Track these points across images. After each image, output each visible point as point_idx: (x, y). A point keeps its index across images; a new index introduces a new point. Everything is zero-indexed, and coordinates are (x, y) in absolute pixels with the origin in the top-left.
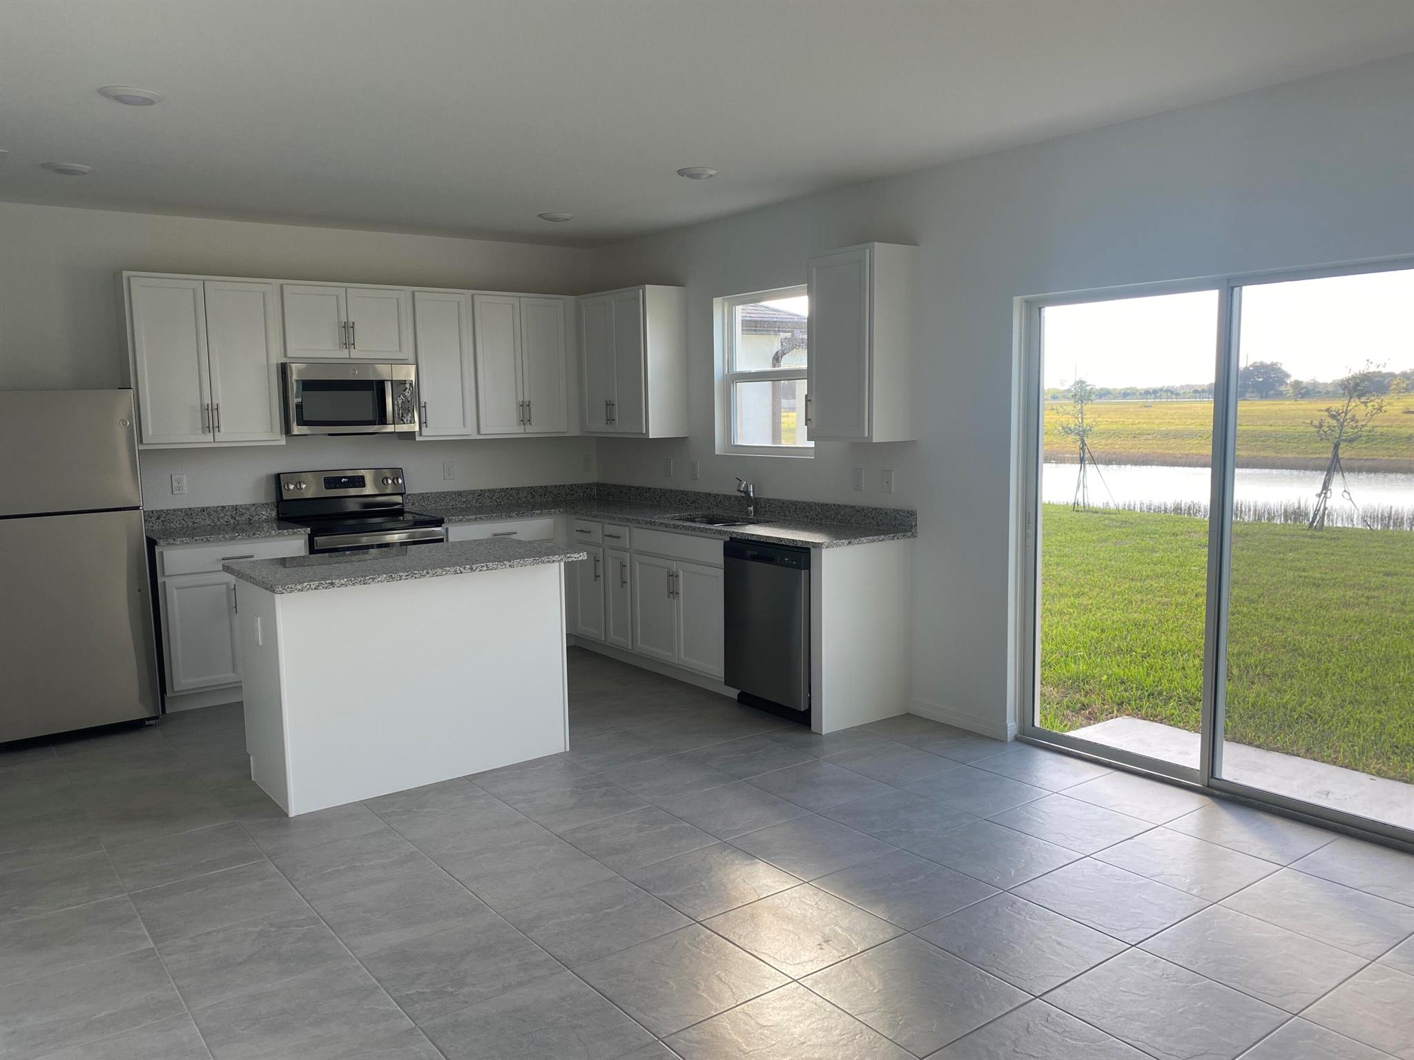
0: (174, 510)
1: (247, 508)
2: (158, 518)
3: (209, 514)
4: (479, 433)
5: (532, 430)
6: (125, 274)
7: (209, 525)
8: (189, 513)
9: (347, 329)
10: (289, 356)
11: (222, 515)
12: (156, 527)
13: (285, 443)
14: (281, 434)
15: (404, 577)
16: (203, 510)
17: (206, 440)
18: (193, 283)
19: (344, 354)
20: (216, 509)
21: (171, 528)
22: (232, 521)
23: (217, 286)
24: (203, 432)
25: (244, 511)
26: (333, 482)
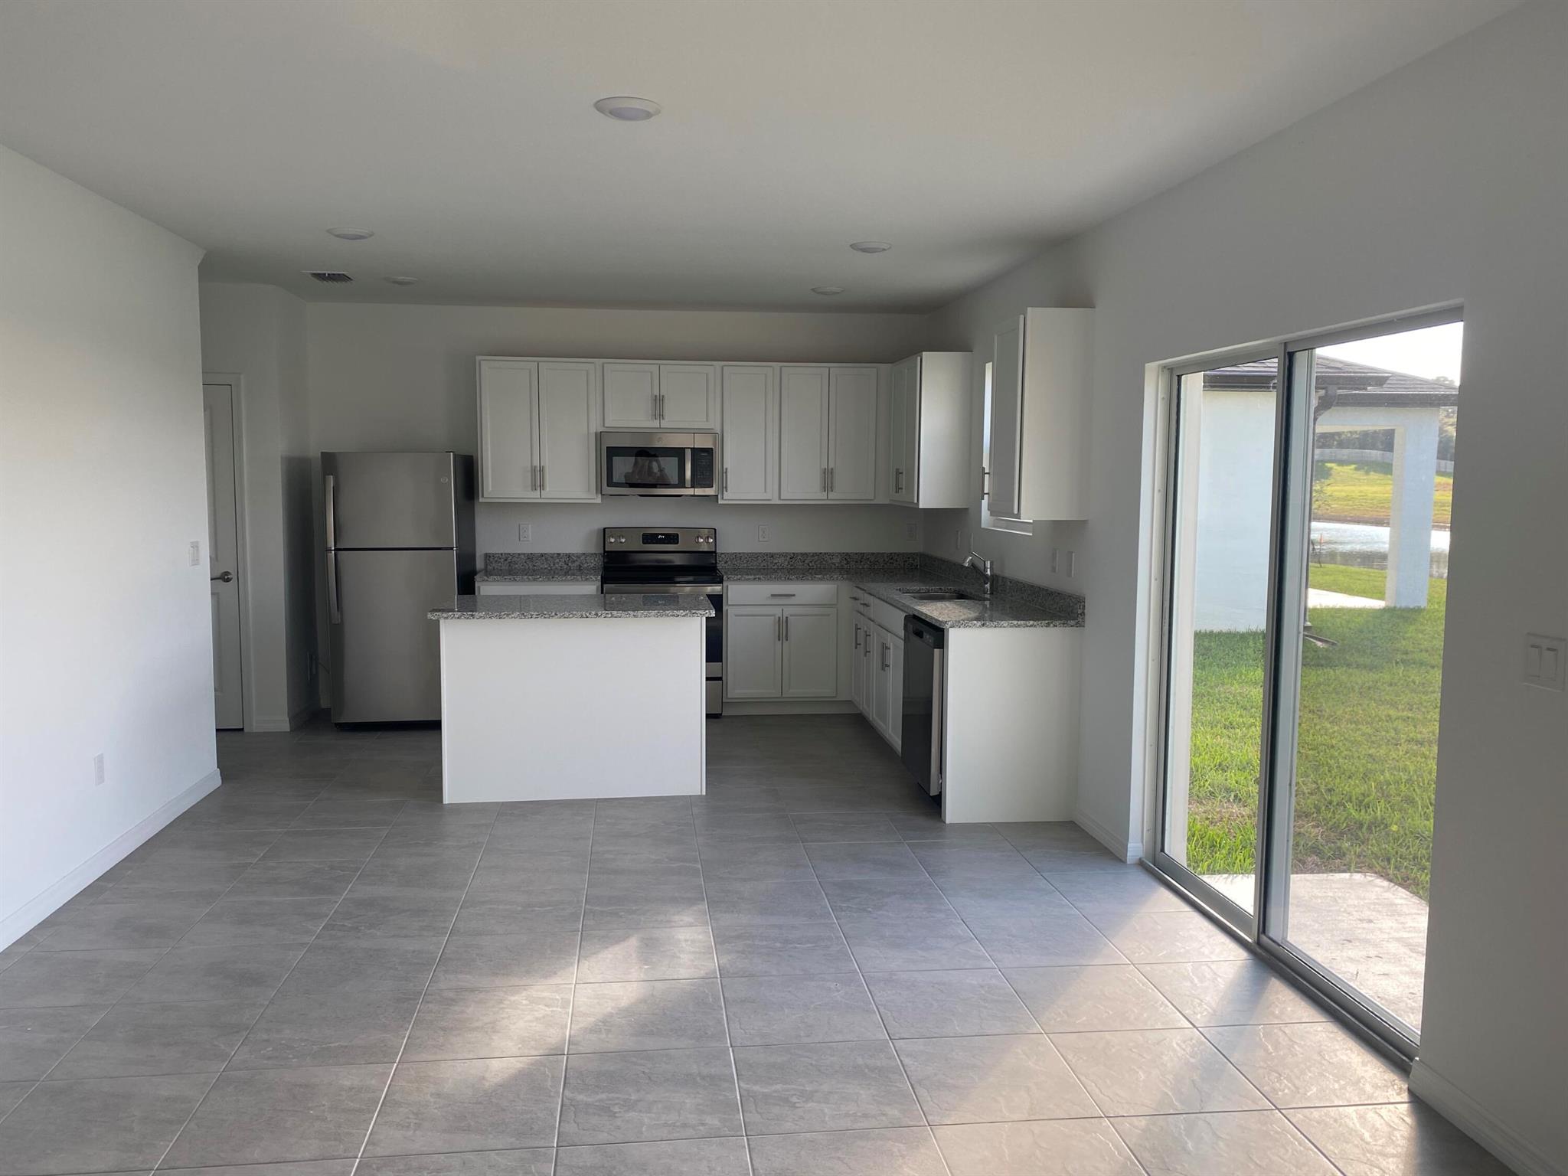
0: (519, 554)
1: (578, 556)
2: (506, 560)
3: (546, 559)
4: (780, 498)
5: (836, 497)
6: (478, 358)
7: (546, 568)
8: (530, 557)
9: (658, 402)
10: (606, 425)
11: (558, 560)
12: (503, 568)
13: (600, 502)
14: (597, 493)
15: (534, 616)
16: (542, 555)
17: (533, 496)
18: (529, 364)
19: (656, 424)
20: (552, 556)
21: (515, 568)
22: (566, 566)
23: (549, 367)
24: (532, 490)
25: (575, 559)
26: (650, 538)
